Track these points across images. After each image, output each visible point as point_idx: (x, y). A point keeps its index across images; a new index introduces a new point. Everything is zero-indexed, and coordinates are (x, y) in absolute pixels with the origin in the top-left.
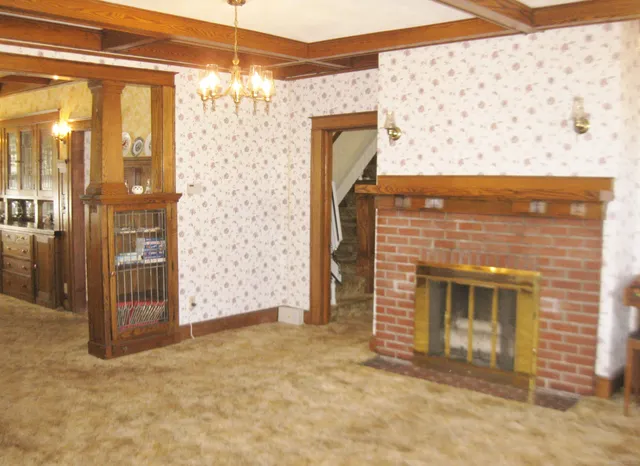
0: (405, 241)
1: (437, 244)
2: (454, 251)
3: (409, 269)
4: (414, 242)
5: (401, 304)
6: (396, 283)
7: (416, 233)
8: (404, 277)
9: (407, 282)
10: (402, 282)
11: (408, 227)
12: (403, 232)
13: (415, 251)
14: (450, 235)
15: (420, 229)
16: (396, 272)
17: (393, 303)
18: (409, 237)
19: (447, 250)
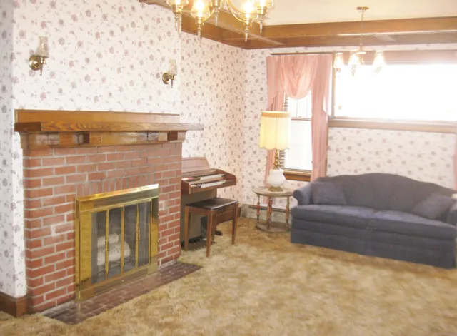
0: (61, 180)
1: (91, 177)
2: (105, 180)
3: (66, 208)
4: (70, 179)
5: (59, 248)
6: (53, 227)
7: (72, 170)
8: (62, 219)
9: (66, 222)
10: (60, 224)
11: (65, 164)
12: (59, 171)
13: (72, 189)
14: (102, 167)
15: (76, 165)
16: (54, 215)
17: (51, 250)
18: (65, 176)
19: (99, 181)
